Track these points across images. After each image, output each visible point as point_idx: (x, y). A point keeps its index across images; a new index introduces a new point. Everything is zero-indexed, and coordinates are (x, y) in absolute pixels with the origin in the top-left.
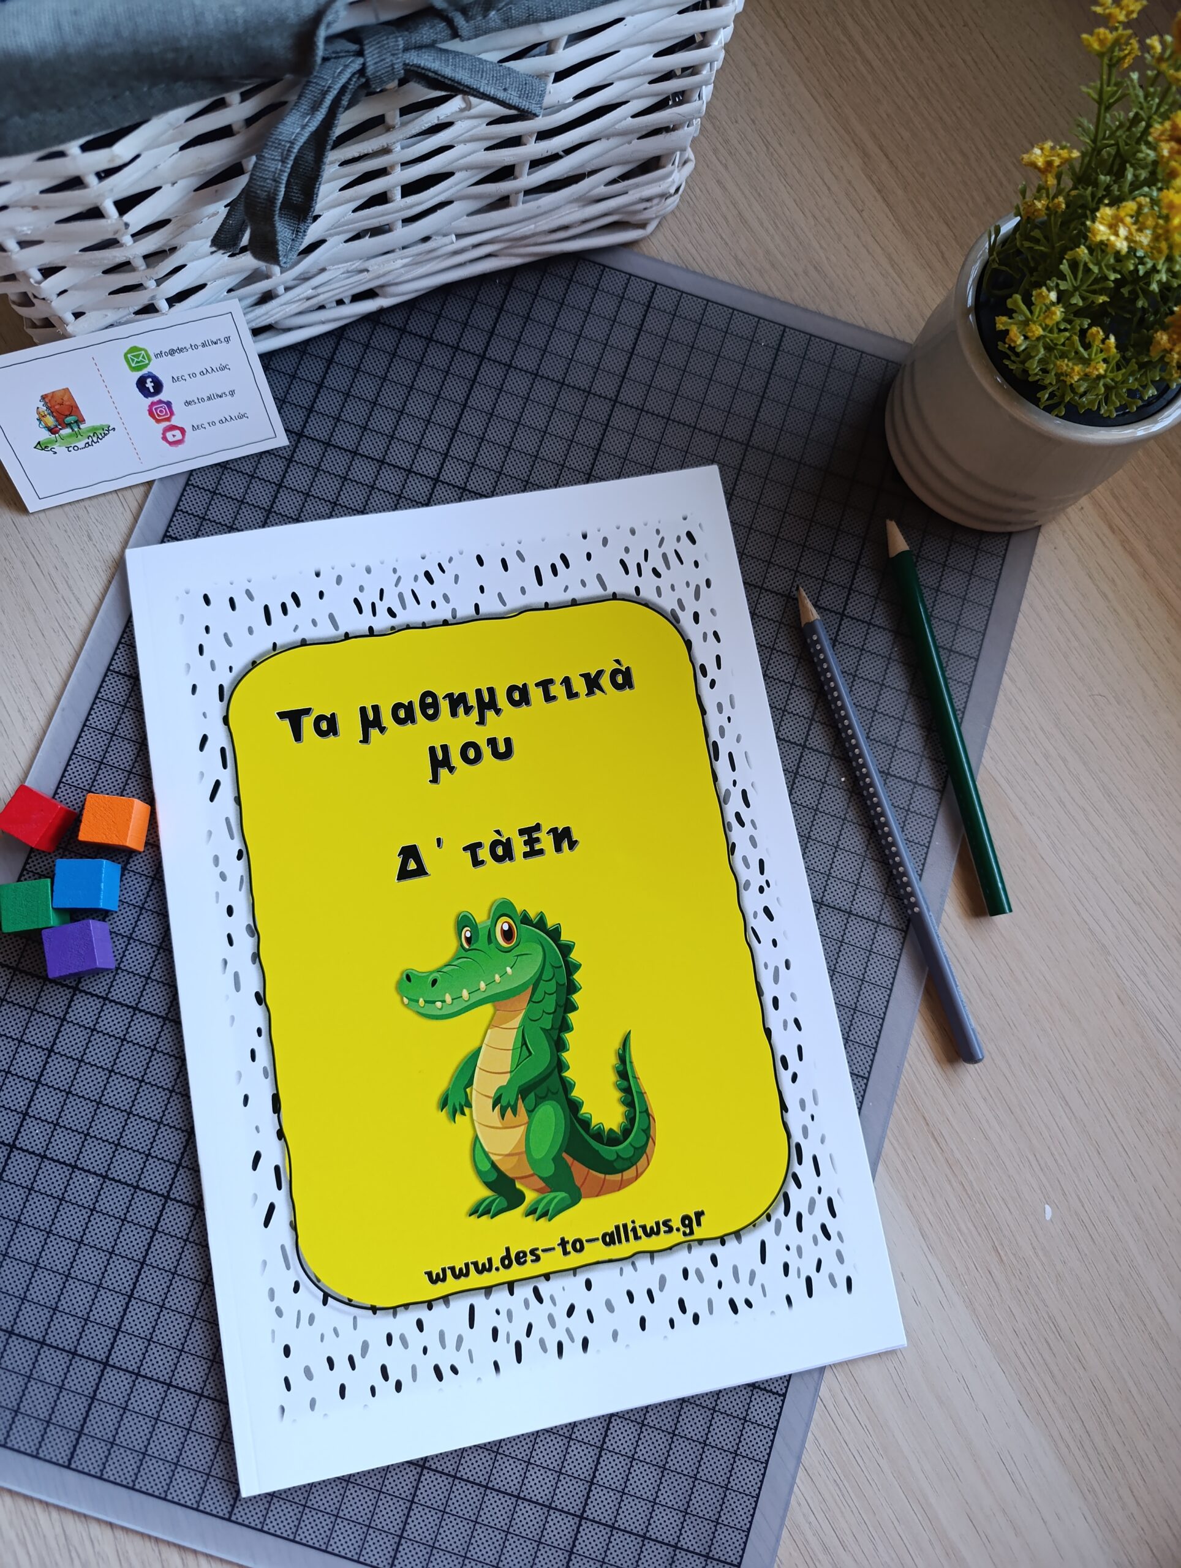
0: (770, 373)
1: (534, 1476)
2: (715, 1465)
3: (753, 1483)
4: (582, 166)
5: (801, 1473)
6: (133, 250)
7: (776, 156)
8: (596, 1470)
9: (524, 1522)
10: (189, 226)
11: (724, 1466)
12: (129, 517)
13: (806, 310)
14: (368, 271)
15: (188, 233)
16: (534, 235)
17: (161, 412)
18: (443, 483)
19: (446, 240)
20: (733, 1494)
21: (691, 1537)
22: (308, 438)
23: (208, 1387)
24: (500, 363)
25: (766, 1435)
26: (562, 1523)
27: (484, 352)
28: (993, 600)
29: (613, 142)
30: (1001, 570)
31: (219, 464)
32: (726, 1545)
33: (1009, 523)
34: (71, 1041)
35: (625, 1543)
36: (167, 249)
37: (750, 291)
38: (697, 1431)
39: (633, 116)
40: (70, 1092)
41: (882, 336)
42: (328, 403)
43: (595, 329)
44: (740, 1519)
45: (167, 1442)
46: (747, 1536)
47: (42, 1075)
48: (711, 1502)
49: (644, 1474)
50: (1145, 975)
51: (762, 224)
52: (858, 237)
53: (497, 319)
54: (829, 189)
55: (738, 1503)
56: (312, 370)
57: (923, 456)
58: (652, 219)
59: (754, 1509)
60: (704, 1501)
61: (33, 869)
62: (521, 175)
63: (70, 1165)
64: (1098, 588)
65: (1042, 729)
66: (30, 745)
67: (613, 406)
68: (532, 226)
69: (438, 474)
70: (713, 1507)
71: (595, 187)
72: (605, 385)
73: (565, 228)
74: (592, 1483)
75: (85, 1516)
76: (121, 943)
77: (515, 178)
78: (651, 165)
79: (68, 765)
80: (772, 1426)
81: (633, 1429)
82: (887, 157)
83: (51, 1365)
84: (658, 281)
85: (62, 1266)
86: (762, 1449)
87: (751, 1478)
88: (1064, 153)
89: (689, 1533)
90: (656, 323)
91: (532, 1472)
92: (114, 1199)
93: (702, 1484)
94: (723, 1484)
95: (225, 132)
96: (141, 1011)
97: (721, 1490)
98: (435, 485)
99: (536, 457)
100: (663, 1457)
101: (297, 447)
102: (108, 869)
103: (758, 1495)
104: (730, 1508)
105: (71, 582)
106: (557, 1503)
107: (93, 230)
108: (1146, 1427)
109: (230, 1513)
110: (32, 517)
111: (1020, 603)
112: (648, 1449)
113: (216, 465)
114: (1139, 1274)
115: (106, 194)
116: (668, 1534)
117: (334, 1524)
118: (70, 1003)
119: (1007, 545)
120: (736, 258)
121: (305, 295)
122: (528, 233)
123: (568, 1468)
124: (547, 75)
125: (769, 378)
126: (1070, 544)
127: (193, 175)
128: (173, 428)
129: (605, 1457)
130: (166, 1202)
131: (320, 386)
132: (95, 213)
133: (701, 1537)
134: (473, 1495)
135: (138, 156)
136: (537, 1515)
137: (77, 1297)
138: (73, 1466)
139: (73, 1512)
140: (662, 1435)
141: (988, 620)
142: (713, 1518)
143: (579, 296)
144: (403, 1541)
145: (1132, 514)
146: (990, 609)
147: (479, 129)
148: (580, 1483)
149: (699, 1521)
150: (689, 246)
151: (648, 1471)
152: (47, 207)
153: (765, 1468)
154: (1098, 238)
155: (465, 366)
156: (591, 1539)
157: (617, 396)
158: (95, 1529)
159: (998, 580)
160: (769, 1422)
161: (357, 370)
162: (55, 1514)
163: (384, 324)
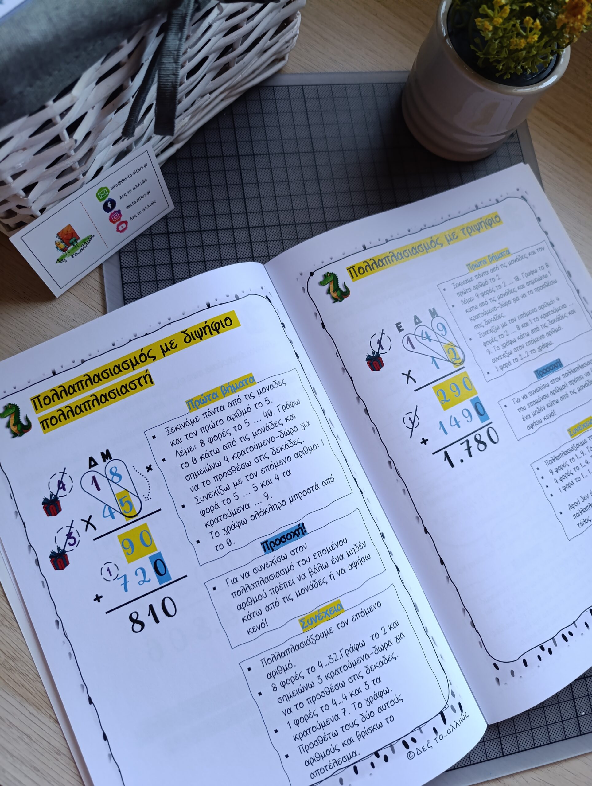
4: (261, 33)
6: (75, 159)
10: (101, 132)
13: (376, 72)
19: (204, 98)
24: (248, 155)
27: (238, 153)
36: (90, 150)
37: (347, 73)
43: (285, 120)
52: (381, 28)
53: (235, 134)
54: (356, 9)
58: (287, 53)
62: (238, 47)
67: (314, 155)
68: (240, 76)
71: (266, 43)
72: (305, 146)
73: (253, 72)
77: (234, 50)
78: (286, 22)
84: (302, 84)
90: (312, 106)
99: (290, 195)
107: (55, 152)
115: (62, 124)
120: (331, 59)
122: (240, 80)
132: (57, 140)
143: (269, 106)
145: (562, 113)
147: (223, 24)
150: (307, 62)
152: (31, 146)
155: (232, 164)
157: (313, 149)
163: (180, 158)
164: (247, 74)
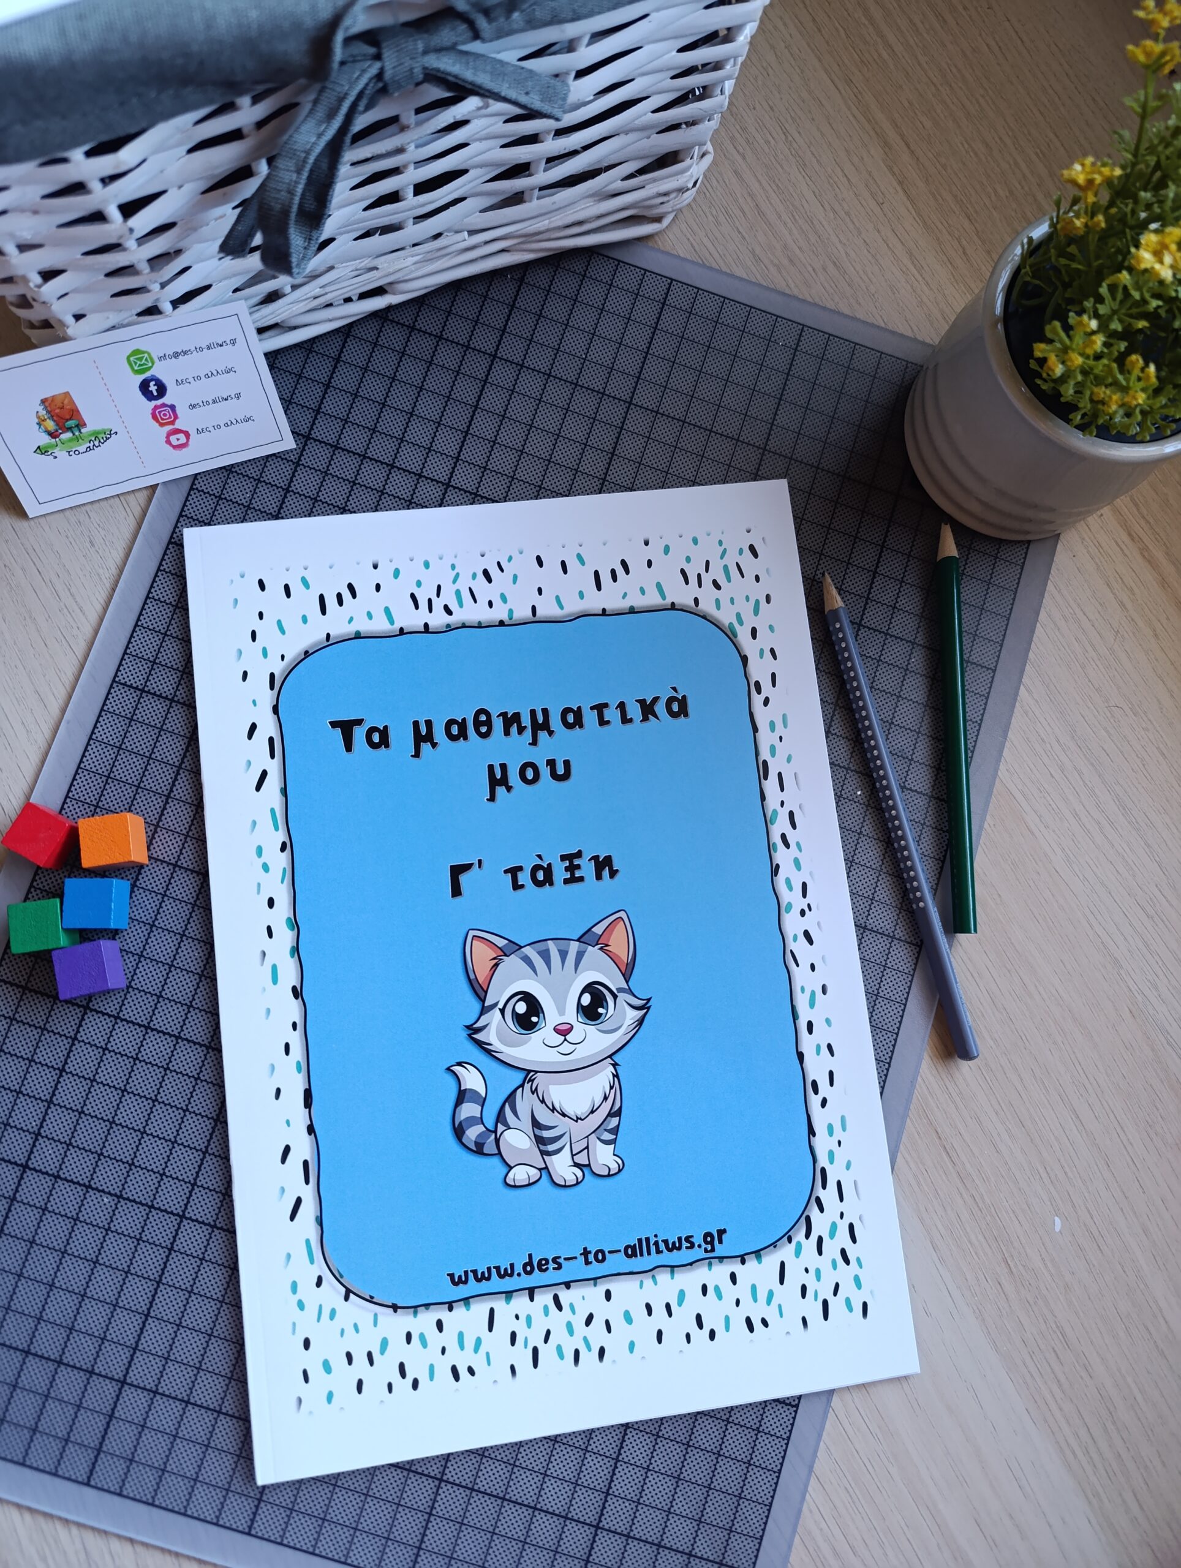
0: (788, 374)
1: (551, 1488)
2: (728, 1475)
3: (766, 1492)
4: (599, 161)
5: (813, 1481)
6: (137, 254)
7: (795, 145)
8: (612, 1481)
9: (541, 1533)
10: (195, 229)
11: (738, 1476)
12: (132, 522)
13: (824, 308)
14: (377, 269)
15: (194, 236)
16: (547, 231)
17: (166, 416)
18: (455, 488)
19: (459, 237)
20: (747, 1503)
21: (705, 1545)
22: (315, 440)
23: (226, 1404)
24: (512, 362)
25: (779, 1445)
26: (578, 1533)
27: (496, 351)
28: (1011, 609)
29: (632, 137)
30: (1019, 579)
31: (224, 468)
32: (739, 1552)
33: (1028, 533)
34: (83, 1060)
35: (640, 1551)
36: (172, 251)
37: (767, 288)
38: (711, 1442)
39: (654, 112)
40: (83, 1112)
41: (902, 335)
42: (335, 404)
43: (610, 327)
44: (753, 1527)
45: (185, 1458)
46: (760, 1544)
47: (54, 1094)
48: (725, 1511)
49: (659, 1484)
50: (1157, 989)
51: (780, 217)
52: (878, 231)
53: (509, 316)
54: (849, 180)
55: (751, 1512)
56: (318, 369)
57: (943, 463)
58: (669, 213)
59: (767, 1517)
60: (718, 1510)
61: (41, 886)
62: (537, 172)
63: (84, 1185)
64: (1116, 597)
65: (1058, 741)
66: (35, 758)
67: (628, 408)
68: (546, 222)
69: (450, 479)
70: (727, 1515)
71: (611, 183)
72: (619, 387)
73: (580, 223)
74: (608, 1494)
75: (106, 1532)
76: (132, 961)
77: (530, 175)
78: (668, 160)
79: (74, 779)
80: (785, 1436)
81: (648, 1441)
82: (909, 147)
83: (68, 1384)
84: (674, 277)
85: (77, 1286)
86: (775, 1458)
87: (764, 1487)
88: (1106, 171)
89: (703, 1541)
90: (671, 321)
91: (548, 1484)
92: (128, 1219)
93: (716, 1494)
94: (736, 1493)
95: (235, 135)
96: (152, 1030)
97: (734, 1499)
98: (446, 490)
99: (549, 461)
100: (677, 1468)
101: (304, 449)
102: (119, 887)
103: (771, 1504)
104: (743, 1517)
105: (73, 590)
106: (573, 1513)
107: (96, 234)
108: (1150, 1433)
109: (250, 1527)
110: (32, 522)
111: (1038, 613)
112: (663, 1460)
113: (221, 468)
114: (1146, 1285)
115: (109, 199)
116: (683, 1542)
117: (353, 1536)
118: (80, 1022)
119: (1026, 554)
120: (753, 252)
121: (313, 294)
122: (542, 229)
123: (583, 1479)
124: (567, 73)
125: (787, 379)
126: (1088, 552)
127: (201, 178)
128: (177, 431)
129: (620, 1469)
130: (181, 1221)
131: (328, 386)
132: (98, 217)
133: (715, 1545)
134: (491, 1506)
135: (144, 161)
136: (553, 1525)
137: (93, 1317)
138: (92, 1483)
139: (93, 1529)
140: (677, 1446)
141: (1006, 630)
142: (727, 1527)
143: (593, 293)
144: (421, 1552)
145: (1151, 521)
146: (1008, 619)
147: (497, 126)
148: (596, 1494)
149: (713, 1529)
150: (705, 240)
151: (663, 1482)
152: (50, 212)
153: (778, 1477)
154: (1143, 266)
155: (476, 365)
156: (607, 1548)
157: (632, 398)
158: (115, 1544)
159: (1016, 589)
160: (782, 1432)
161: (366, 370)
162: (74, 1530)
163: (392, 321)
164: (560, 223)
